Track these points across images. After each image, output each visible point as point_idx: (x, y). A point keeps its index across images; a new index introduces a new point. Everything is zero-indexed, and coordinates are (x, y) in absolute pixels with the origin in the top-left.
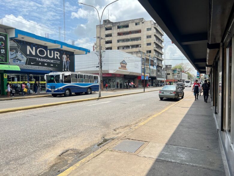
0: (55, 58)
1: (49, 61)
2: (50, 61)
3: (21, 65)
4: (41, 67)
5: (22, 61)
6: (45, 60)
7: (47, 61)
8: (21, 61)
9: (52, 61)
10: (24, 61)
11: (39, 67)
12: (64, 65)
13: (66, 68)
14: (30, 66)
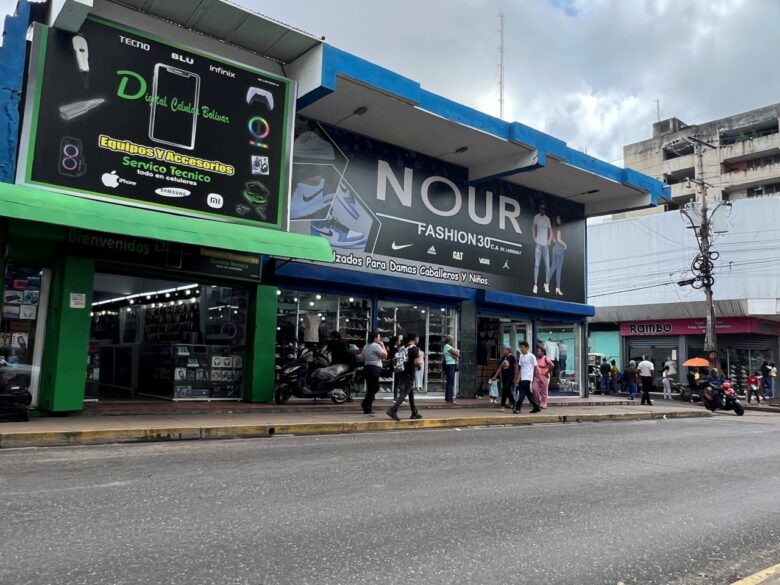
0: (502, 226)
1: (471, 239)
2: (478, 240)
3: (348, 252)
4: (436, 266)
5: (351, 234)
6: (454, 236)
7: (463, 237)
8: (346, 230)
9: (486, 242)
10: (360, 234)
11: (428, 265)
12: (537, 264)
13: (548, 280)
14: (387, 258)
